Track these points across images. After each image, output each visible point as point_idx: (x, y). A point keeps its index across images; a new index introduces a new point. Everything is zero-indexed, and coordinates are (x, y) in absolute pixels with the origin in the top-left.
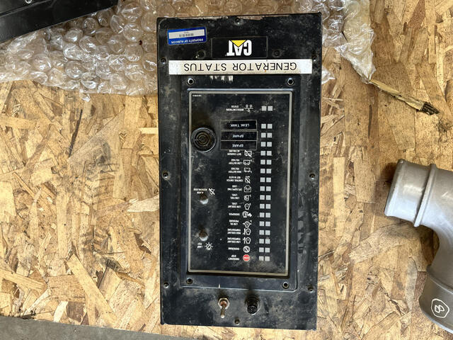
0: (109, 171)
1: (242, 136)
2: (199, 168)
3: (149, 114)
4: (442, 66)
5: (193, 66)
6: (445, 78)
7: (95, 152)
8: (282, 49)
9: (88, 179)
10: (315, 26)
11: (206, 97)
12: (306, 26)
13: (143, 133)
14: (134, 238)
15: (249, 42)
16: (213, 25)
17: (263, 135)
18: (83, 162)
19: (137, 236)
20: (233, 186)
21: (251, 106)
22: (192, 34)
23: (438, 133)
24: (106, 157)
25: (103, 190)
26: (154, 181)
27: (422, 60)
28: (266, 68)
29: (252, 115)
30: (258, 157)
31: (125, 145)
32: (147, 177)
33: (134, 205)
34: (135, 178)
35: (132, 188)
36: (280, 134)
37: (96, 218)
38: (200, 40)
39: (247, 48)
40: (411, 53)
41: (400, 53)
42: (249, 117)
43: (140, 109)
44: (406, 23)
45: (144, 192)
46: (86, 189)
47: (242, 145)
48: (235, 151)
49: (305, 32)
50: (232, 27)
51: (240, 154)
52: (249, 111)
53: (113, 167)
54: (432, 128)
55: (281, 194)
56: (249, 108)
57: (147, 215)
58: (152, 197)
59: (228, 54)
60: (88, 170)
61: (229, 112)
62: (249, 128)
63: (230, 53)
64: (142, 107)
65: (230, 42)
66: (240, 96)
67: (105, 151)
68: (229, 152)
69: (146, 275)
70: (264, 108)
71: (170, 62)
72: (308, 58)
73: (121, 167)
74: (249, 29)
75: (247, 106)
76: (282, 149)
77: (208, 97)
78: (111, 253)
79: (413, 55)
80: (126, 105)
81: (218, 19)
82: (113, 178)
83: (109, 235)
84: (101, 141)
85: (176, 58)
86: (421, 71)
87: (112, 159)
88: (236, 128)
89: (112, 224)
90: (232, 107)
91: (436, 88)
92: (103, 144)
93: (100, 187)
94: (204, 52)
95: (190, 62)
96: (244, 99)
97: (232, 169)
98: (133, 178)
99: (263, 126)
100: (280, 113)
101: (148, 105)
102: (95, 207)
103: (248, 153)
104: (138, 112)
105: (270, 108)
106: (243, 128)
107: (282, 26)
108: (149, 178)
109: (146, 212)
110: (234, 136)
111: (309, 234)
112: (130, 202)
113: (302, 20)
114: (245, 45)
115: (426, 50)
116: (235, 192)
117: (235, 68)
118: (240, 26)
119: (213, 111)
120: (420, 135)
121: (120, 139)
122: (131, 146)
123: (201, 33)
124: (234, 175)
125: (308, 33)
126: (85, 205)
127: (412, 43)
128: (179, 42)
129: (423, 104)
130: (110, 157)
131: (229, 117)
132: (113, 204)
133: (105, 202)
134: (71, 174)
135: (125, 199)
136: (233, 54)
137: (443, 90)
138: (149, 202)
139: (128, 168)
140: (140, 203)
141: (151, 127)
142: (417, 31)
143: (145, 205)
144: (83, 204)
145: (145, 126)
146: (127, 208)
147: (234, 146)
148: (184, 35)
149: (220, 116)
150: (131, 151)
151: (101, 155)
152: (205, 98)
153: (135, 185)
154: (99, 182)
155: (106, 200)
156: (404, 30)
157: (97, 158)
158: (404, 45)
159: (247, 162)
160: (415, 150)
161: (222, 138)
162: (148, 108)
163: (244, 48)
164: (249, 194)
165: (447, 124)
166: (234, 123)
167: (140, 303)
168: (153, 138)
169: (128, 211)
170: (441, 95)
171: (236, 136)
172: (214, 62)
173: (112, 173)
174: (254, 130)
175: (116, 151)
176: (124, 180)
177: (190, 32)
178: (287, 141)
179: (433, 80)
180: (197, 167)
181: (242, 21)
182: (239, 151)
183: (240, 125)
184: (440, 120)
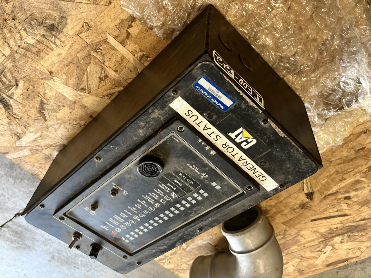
0: (52, 42)
1: (181, 185)
2: (129, 176)
3: (127, 31)
4: (346, 183)
5: (195, 117)
6: (339, 189)
7: (48, 14)
8: (270, 164)
9: (25, 30)
10: (308, 172)
11: (182, 145)
12: (303, 167)
13: (108, 40)
14: (39, 103)
15: (255, 141)
16: (243, 106)
17: (196, 195)
18: (29, 13)
19: (42, 103)
20: (143, 201)
21: (207, 176)
22: (220, 97)
23: (298, 206)
24: (57, 28)
25: (34, 50)
26: (88, 81)
27: (342, 172)
28: (245, 164)
29: (202, 181)
30: (177, 201)
31: (83, 35)
32: (84, 74)
33: (56, 83)
34: (72, 66)
35: (64, 70)
36: (208, 203)
37: (12, 64)
38: (221, 107)
39: (248, 143)
40: (343, 164)
41: (338, 158)
42: (197, 180)
43: (122, 21)
44: (366, 147)
45: (72, 81)
46: (18, 35)
47: (175, 189)
48: (166, 187)
49: (297, 169)
50: (256, 121)
51: (168, 191)
52: (202, 177)
53: (58, 42)
54: (298, 202)
55: (171, 225)
56: (204, 176)
57: (62, 97)
58: (77, 90)
59: (230, 134)
60: (30, 23)
61: (188, 166)
62: (191, 184)
63: (232, 135)
64: (126, 20)
65: (242, 128)
66: (206, 165)
67: (60, 23)
68: (161, 185)
69: (31, 129)
70: (214, 184)
71: (180, 98)
72: (277, 183)
73: (66, 48)
74: (265, 134)
75: (204, 174)
76: (198, 210)
77: (183, 147)
78: (10, 97)
79: (343, 165)
80: (112, 5)
81: (252, 107)
82: (52, 49)
83: (17, 85)
84: (61, 10)
85: (187, 100)
86: (334, 176)
87: (61, 35)
88: (182, 178)
89: (25, 79)
90: (194, 166)
91: (328, 189)
92: (62, 15)
93: (33, 45)
94: (215, 117)
95: (195, 112)
96: (207, 169)
97: (153, 193)
98: (71, 64)
99: (202, 191)
100: (221, 195)
101: (133, 24)
102: (17, 56)
103: (174, 195)
104: (118, 21)
105: (218, 187)
106: (187, 182)
107: (289, 153)
108: (85, 76)
109: (63, 95)
110: (175, 181)
111: (166, 247)
112: (54, 78)
113: (305, 162)
114: (249, 140)
115: (352, 169)
116: (141, 204)
117: (224, 146)
118: (262, 126)
119: (177, 157)
120: (288, 200)
121: (83, 26)
122: (89, 41)
123: (228, 102)
124: (151, 197)
125: (297, 172)
126: (8, 47)
127: (352, 160)
128: (203, 92)
129: (311, 191)
130: (60, 32)
131: (184, 169)
132: (38, 67)
133: (30, 60)
134: (9, 11)
135: (51, 73)
136: (234, 137)
137: (329, 193)
138: (72, 91)
139: (72, 54)
140: (62, 86)
141: (121, 43)
142: (363, 157)
143: (66, 90)
144: (6, 44)
145: (116, 38)
146: (49, 80)
147: (169, 185)
148: (213, 91)
149: (179, 163)
150: (85, 44)
151: (53, 22)
152: (180, 146)
153: (67, 70)
154: (35, 41)
155: (33, 60)
156: (359, 150)
157: (47, 21)
158: (347, 157)
159: (167, 198)
160: (276, 203)
161: (165, 175)
162: (130, 26)
163: (246, 141)
164: (150, 211)
165: (308, 206)
166: (184, 175)
167: (13, 140)
168: (113, 52)
169: (48, 82)
170: (325, 194)
171: (176, 182)
172: (213, 129)
173: (53, 46)
174: (192, 188)
175: (71, 33)
176: (61, 59)
177: (220, 94)
178: (207, 209)
179: (333, 184)
180: (128, 174)
181: (268, 125)
182: (169, 189)
183: (187, 179)
184: (307, 203)
